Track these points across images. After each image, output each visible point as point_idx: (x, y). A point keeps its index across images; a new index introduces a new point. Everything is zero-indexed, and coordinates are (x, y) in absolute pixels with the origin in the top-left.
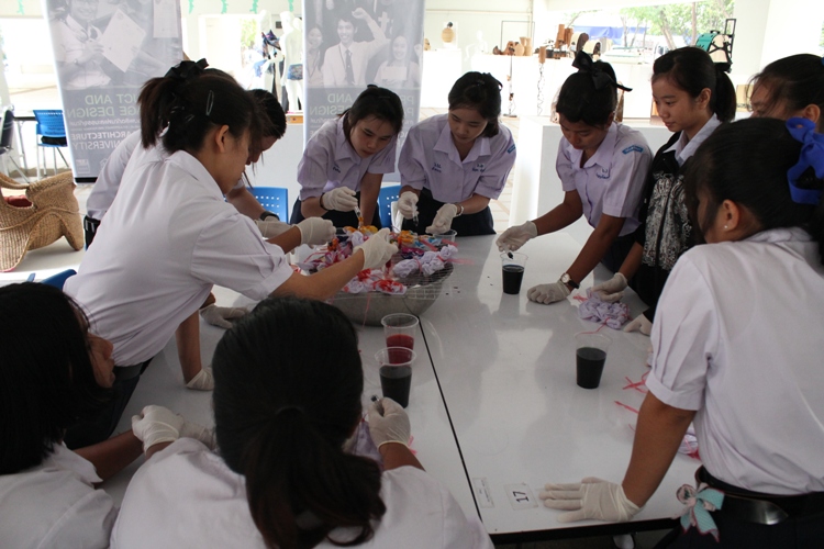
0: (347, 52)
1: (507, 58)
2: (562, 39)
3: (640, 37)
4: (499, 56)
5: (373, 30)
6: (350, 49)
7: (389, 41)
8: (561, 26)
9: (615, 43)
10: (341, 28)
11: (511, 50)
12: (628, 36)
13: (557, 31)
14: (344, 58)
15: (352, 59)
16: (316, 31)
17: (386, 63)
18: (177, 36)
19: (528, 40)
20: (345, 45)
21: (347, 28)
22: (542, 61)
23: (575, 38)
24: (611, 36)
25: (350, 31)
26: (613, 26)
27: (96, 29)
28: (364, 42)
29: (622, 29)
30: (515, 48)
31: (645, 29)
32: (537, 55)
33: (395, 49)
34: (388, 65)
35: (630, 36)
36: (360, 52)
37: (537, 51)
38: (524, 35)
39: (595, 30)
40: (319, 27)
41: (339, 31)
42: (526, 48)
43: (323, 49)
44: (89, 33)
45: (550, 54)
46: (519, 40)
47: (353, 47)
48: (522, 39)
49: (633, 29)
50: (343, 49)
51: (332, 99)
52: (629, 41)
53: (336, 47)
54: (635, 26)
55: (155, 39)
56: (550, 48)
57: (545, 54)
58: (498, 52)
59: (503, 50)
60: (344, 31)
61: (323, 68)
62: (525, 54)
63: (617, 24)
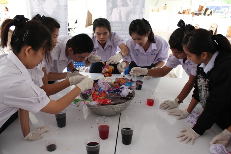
0: (120, 10)
1: (182, 15)
2: (200, 9)
3: (227, 9)
4: (180, 14)
5: (128, 3)
6: (121, 9)
7: (134, 7)
8: (200, 5)
9: (218, 11)
10: (118, 2)
11: (184, 13)
12: (223, 9)
13: (199, 7)
14: (119, 12)
15: (121, 12)
16: (110, 3)
17: (132, 14)
18: (66, 4)
19: (189, 10)
20: (119, 8)
21: (120, 2)
22: (193, 16)
23: (204, 9)
24: (217, 9)
25: (121, 3)
26: (218, 6)
27: (42, 2)
28: (126, 7)
29: (221, 7)
30: (185, 12)
31: (229, 7)
32: (192, 14)
33: (136, 9)
34: (133, 15)
35: (224, 9)
36: (124, 10)
37: (192, 13)
38: (189, 8)
39: (212, 7)
40: (111, 2)
41: (117, 3)
42: (188, 12)
43: (112, 9)
44: (40, 4)
45: (196, 14)
46: (187, 10)
47: (122, 8)
48: (188, 9)
49: (225, 7)
50: (119, 9)
51: (114, 25)
52: (223, 11)
53: (116, 9)
54: (225, 6)
55: (59, 5)
56: (196, 12)
57: (194, 14)
58: (180, 13)
59: (181, 13)
60: (119, 3)
61: (112, 15)
62: (188, 14)
63: (219, 5)
